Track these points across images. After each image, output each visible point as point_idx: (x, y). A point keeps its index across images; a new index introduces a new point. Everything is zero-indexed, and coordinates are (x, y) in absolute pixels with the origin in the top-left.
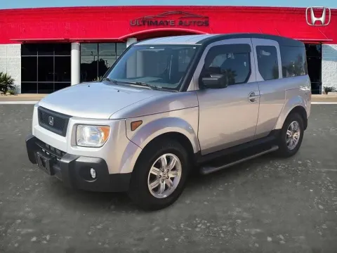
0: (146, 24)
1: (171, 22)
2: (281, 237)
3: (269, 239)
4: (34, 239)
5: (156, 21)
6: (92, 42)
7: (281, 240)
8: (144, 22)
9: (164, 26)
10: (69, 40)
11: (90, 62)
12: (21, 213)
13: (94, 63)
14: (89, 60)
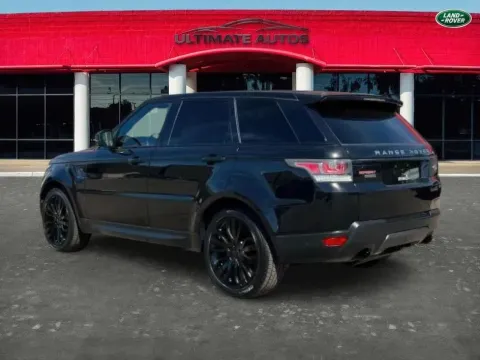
0: (202, 41)
1: (245, 36)
2: (411, 324)
3: (392, 327)
4: (37, 327)
5: (220, 37)
6: (110, 71)
7: (411, 327)
8: (198, 38)
9: (232, 45)
10: (69, 68)
11: (107, 106)
12: (20, 297)
13: (114, 106)
14: (104, 102)
